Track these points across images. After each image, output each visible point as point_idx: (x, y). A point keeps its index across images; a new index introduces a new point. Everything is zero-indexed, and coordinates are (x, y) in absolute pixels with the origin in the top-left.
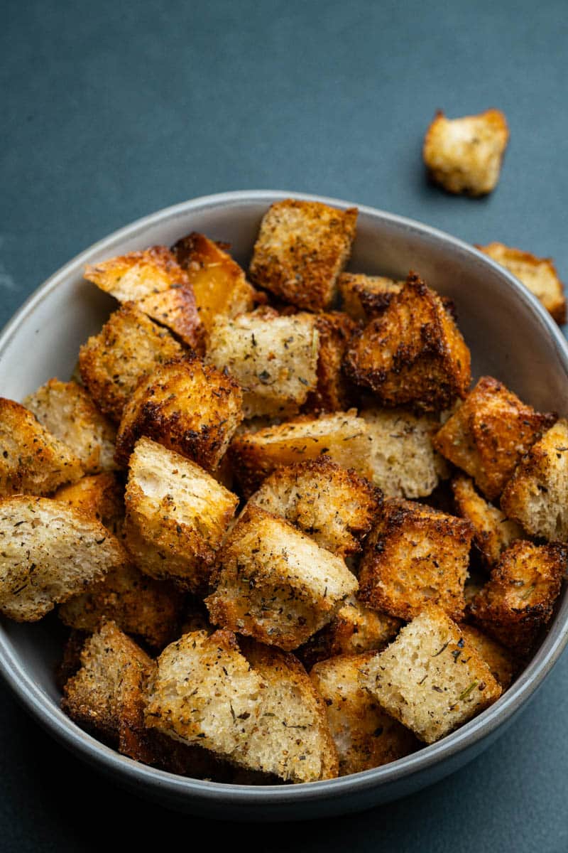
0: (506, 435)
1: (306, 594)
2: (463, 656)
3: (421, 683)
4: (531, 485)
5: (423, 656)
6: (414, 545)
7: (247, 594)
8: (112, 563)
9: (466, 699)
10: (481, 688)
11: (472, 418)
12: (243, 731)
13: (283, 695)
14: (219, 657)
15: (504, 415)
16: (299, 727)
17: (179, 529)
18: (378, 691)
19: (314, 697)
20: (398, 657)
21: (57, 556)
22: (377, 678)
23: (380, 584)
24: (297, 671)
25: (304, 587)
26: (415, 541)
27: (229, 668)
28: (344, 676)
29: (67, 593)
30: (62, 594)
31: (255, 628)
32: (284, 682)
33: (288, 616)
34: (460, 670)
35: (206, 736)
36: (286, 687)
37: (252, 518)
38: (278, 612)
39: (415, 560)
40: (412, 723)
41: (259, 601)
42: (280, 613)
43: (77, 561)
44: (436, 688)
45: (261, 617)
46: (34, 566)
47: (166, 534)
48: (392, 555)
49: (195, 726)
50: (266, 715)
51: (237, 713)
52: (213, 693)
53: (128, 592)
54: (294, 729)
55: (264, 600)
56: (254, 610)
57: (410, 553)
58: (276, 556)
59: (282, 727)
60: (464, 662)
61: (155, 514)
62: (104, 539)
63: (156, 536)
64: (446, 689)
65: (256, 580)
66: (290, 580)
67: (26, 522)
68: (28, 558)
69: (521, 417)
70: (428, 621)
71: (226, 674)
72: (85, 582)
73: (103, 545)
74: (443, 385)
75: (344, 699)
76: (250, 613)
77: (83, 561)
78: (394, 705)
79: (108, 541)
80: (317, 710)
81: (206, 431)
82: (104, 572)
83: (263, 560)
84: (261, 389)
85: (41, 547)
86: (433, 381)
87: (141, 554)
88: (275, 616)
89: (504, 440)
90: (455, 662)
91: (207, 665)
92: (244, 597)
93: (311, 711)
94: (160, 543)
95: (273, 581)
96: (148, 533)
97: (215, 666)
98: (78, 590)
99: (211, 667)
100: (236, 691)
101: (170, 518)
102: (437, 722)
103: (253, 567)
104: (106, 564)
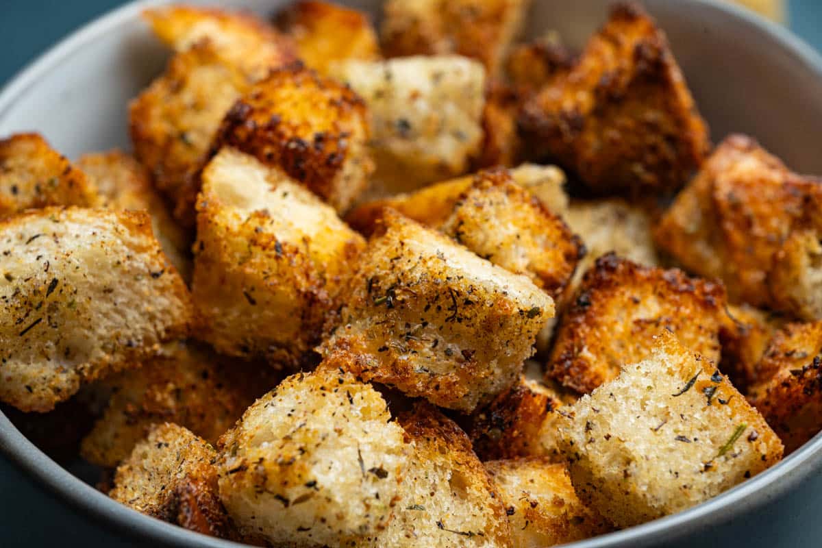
0: (765, 209)
1: (476, 299)
2: (721, 394)
3: (656, 430)
4: (809, 240)
5: (658, 400)
6: (636, 302)
7: (382, 318)
8: (173, 320)
9: (729, 453)
10: (751, 439)
11: (713, 187)
12: (377, 496)
13: (438, 481)
14: (341, 382)
15: (763, 182)
16: (463, 533)
17: (278, 247)
18: (589, 447)
19: (488, 489)
20: (620, 398)
21: (90, 279)
22: (588, 427)
23: (586, 353)
24: (459, 445)
25: (472, 290)
26: (637, 295)
27: (356, 397)
28: (532, 481)
29: (100, 359)
30: (93, 360)
31: (394, 367)
32: (440, 460)
33: (445, 352)
34: (718, 414)
35: (318, 486)
36: (443, 468)
37: (390, 225)
38: (431, 345)
39: (638, 322)
40: (644, 488)
41: (401, 328)
42: (434, 347)
43: (120, 300)
44: (682, 438)
45: (405, 352)
46: (55, 282)
47: (259, 257)
48: (601, 314)
49: (302, 468)
50: (411, 508)
51: (368, 465)
52: (330, 428)
53: (194, 387)
54: (456, 535)
55: (408, 325)
56: (392, 343)
57: (630, 314)
58: (427, 258)
59: (435, 528)
60: (722, 402)
61: (243, 225)
62: (162, 272)
63: (244, 261)
64: (695, 439)
65: (397, 291)
66: (450, 282)
67: (45, 235)
68: (46, 271)
69: (785, 185)
70: (663, 355)
71: (351, 402)
72: (130, 344)
73: (160, 284)
74: (671, 139)
75: (534, 505)
76: (387, 344)
77: (128, 304)
78: (615, 470)
79: (167, 278)
80: (491, 506)
81: (320, 139)
82: (158, 334)
83: (407, 268)
84: (398, 147)
85: (68, 255)
86: (653, 127)
87: (216, 311)
88: (426, 350)
89: (763, 219)
90: (709, 403)
91: (322, 388)
92: (377, 323)
93: (481, 509)
94: (248, 270)
95: (423, 289)
96: (230, 259)
97: (333, 394)
98: (118, 358)
99: (326, 392)
100: (366, 433)
101: (265, 232)
102: (685, 487)
103: (392, 278)
104: (163, 321)
